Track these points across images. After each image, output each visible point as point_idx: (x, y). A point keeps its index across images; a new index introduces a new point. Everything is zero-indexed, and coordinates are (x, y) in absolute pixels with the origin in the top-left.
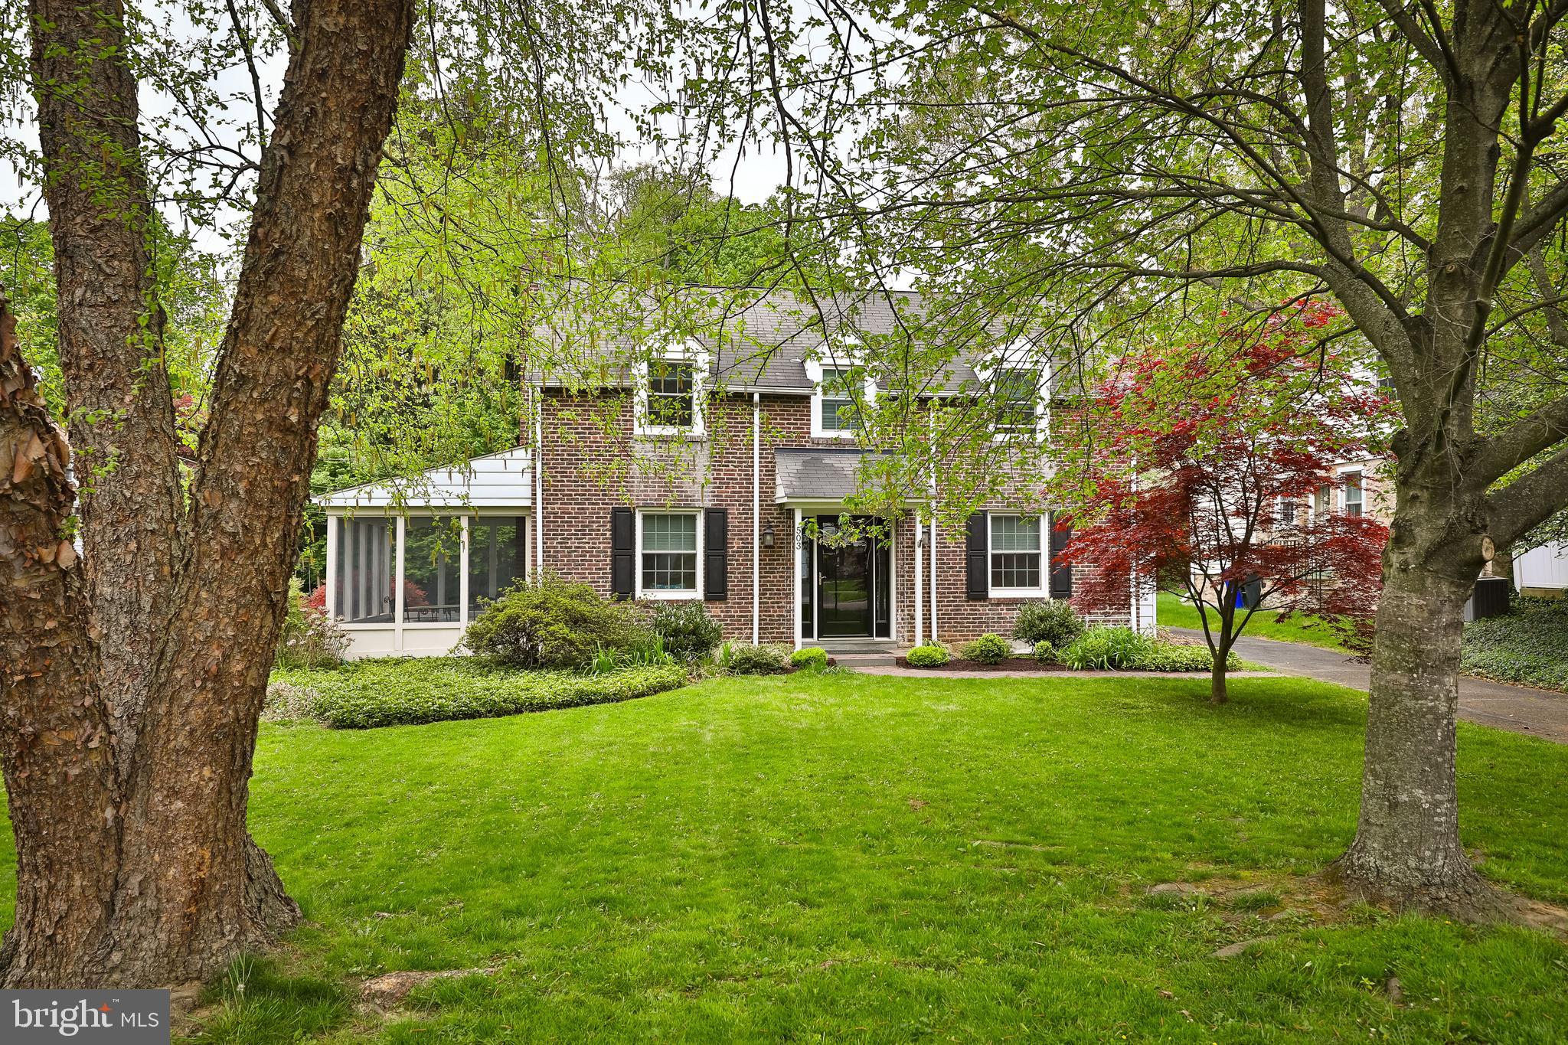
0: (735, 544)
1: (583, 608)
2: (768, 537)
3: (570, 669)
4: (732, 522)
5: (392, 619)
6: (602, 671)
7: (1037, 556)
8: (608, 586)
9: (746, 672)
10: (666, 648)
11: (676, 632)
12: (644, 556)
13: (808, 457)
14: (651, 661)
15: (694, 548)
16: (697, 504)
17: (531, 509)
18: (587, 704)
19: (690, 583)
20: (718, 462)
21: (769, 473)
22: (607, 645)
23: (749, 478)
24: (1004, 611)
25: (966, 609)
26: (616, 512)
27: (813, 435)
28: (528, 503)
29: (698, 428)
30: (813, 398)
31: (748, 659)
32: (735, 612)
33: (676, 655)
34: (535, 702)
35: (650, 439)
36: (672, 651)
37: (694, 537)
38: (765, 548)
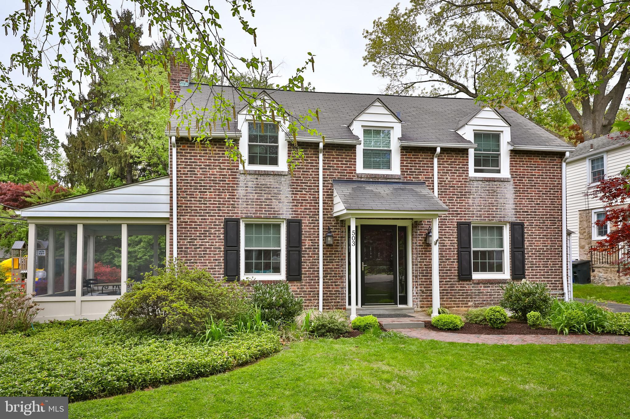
0: (307, 243)
1: (200, 289)
2: (329, 239)
3: (188, 338)
4: (305, 229)
5: (74, 294)
6: (213, 339)
7: (502, 251)
8: (222, 271)
9: (322, 335)
10: (264, 317)
11: (271, 306)
12: (246, 251)
13: (355, 185)
14: (252, 328)
15: (279, 245)
16: (281, 217)
17: (170, 219)
18: (197, 377)
19: (277, 270)
20: (295, 188)
21: (329, 197)
22: (219, 317)
23: (316, 199)
24: (482, 288)
25: (458, 286)
26: (227, 221)
27: (357, 172)
28: (167, 215)
29: (283, 166)
30: (358, 146)
31: (323, 326)
32: (307, 289)
33: (270, 323)
34: (148, 378)
35: (250, 173)
36: (267, 320)
37: (279, 238)
38: (327, 246)
